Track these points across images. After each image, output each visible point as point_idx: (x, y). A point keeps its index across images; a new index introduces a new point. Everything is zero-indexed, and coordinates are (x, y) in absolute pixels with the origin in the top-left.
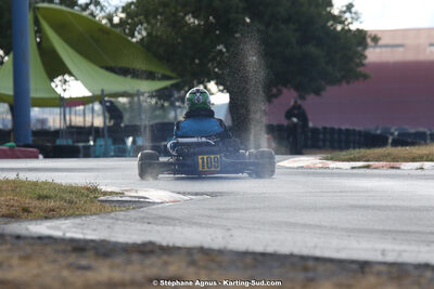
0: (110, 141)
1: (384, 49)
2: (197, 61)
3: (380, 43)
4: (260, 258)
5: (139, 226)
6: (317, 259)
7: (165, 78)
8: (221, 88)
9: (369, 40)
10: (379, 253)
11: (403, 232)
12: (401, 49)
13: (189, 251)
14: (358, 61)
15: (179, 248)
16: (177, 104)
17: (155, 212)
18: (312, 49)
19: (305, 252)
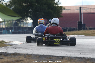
0: (6, 31)
1: (66, 10)
2: (25, 13)
3: (65, 9)
4: (40, 56)
5: (13, 49)
6: (53, 56)
7: (18, 17)
8: (31, 19)
9: (63, 9)
10: (66, 55)
11: (71, 50)
12: (70, 10)
13: (25, 54)
14: (60, 13)
15: (22, 54)
16: (21, 22)
17: (17, 46)
18: (50, 10)
19: (50, 55)
